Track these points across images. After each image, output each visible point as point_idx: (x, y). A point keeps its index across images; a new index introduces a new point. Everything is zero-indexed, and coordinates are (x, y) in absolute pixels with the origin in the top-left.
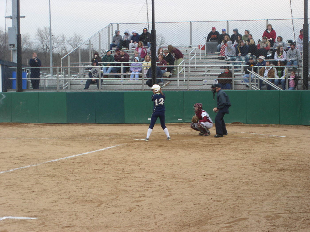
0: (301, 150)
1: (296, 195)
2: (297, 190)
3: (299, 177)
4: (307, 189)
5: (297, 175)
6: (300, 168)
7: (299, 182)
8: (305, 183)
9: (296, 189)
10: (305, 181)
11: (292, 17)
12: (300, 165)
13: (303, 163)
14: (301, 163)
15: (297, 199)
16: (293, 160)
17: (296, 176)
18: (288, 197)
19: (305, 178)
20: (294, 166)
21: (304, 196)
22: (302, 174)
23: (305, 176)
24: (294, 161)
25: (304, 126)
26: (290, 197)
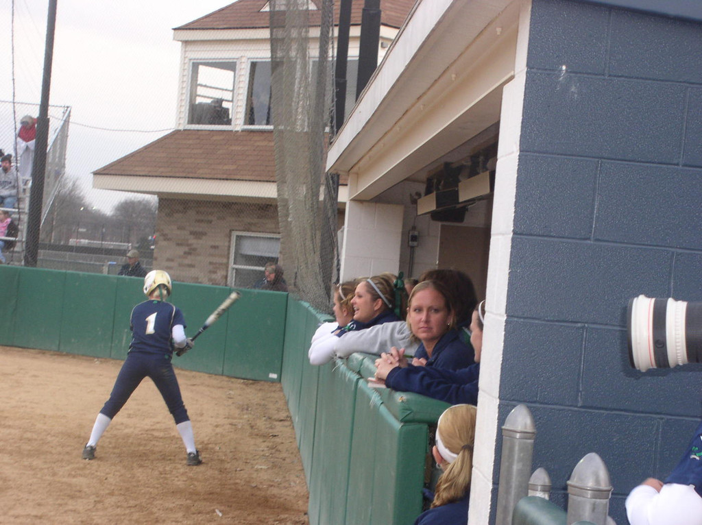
0: (23, 404)
1: (34, 513)
2: (34, 500)
3: (31, 467)
4: (57, 499)
5: (26, 463)
6: (29, 448)
7: (35, 480)
8: (50, 484)
9: (31, 497)
10: (48, 478)
11: (14, 96)
12: (30, 440)
13: (35, 436)
14: (28, 435)
15: (38, 521)
16: (9, 427)
17: (25, 466)
18: (17, 517)
19: (46, 471)
20: (15, 443)
21: (52, 513)
22: (36, 462)
23: (45, 466)
24: (13, 431)
25: (20, 349)
26: (22, 516)
